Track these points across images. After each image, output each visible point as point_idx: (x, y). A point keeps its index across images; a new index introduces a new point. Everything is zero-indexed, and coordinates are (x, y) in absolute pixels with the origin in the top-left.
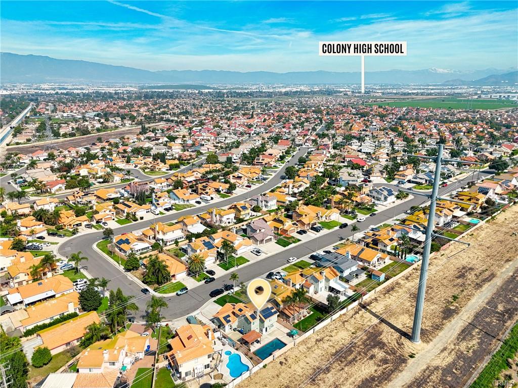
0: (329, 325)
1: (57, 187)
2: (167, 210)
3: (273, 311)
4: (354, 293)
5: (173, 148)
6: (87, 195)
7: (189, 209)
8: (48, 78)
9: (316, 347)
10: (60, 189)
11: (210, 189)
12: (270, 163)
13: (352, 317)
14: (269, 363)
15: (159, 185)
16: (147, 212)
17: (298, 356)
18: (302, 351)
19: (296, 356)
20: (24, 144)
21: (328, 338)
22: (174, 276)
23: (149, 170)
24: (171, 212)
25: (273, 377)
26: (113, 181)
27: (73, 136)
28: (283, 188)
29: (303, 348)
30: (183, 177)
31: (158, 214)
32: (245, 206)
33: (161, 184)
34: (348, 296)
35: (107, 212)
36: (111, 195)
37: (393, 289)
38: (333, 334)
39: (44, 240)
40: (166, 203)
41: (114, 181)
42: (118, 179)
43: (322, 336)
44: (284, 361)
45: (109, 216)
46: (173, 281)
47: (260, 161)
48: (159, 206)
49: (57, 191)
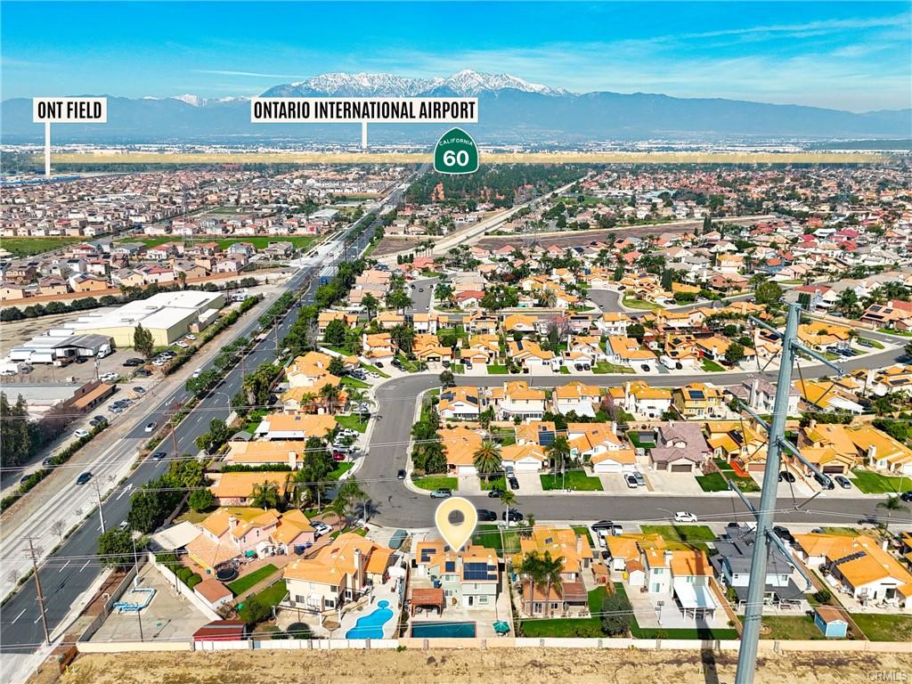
0: (588, 651)
1: (469, 301)
2: (579, 367)
3: (489, 573)
4: (728, 627)
5: (723, 263)
6: (484, 318)
7: (620, 374)
8: (658, 131)
9: (516, 671)
10: (472, 305)
11: (684, 348)
12: (906, 322)
13: (657, 663)
14: (413, 649)
15: (610, 324)
16: (544, 363)
17: (470, 666)
18: (485, 664)
19: (466, 665)
20: (511, 234)
21: (558, 670)
22: (453, 467)
23: (633, 297)
24: (584, 373)
25: (396, 672)
26: (554, 306)
27: (584, 229)
28: (853, 379)
29: (491, 660)
30: (665, 317)
31: (556, 371)
32: (701, 392)
33: (613, 322)
34: (706, 624)
35: (482, 349)
36: (520, 326)
37: (840, 663)
38: (574, 669)
39: (380, 369)
40: (582, 355)
41: (558, 306)
42: (564, 305)
43: (552, 661)
44: (438, 661)
45: (481, 356)
46: (450, 475)
47: (880, 313)
48: (568, 358)
49: (467, 306)
